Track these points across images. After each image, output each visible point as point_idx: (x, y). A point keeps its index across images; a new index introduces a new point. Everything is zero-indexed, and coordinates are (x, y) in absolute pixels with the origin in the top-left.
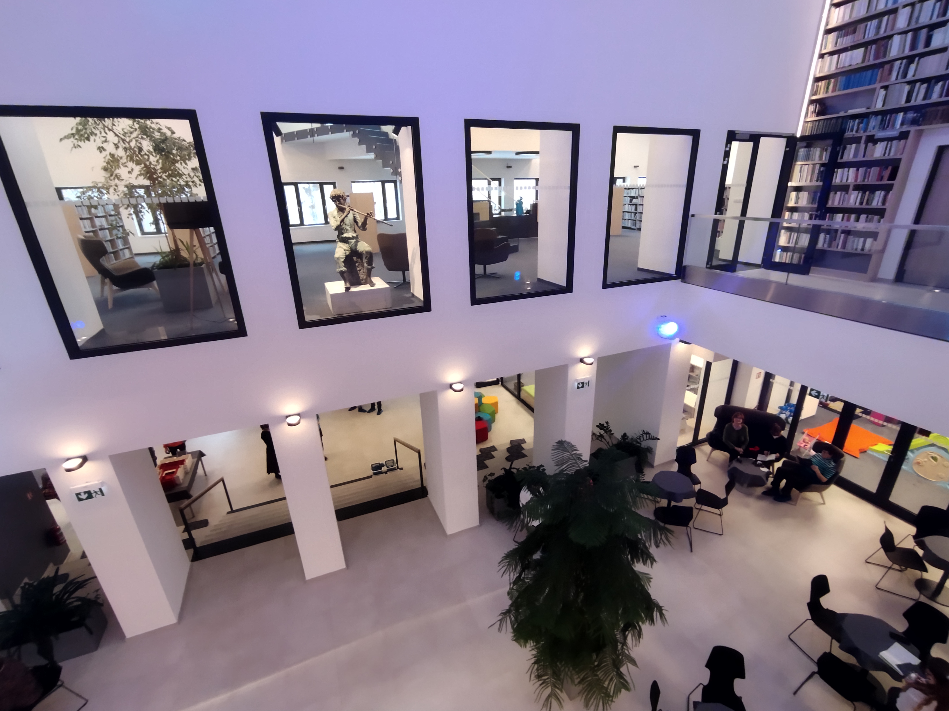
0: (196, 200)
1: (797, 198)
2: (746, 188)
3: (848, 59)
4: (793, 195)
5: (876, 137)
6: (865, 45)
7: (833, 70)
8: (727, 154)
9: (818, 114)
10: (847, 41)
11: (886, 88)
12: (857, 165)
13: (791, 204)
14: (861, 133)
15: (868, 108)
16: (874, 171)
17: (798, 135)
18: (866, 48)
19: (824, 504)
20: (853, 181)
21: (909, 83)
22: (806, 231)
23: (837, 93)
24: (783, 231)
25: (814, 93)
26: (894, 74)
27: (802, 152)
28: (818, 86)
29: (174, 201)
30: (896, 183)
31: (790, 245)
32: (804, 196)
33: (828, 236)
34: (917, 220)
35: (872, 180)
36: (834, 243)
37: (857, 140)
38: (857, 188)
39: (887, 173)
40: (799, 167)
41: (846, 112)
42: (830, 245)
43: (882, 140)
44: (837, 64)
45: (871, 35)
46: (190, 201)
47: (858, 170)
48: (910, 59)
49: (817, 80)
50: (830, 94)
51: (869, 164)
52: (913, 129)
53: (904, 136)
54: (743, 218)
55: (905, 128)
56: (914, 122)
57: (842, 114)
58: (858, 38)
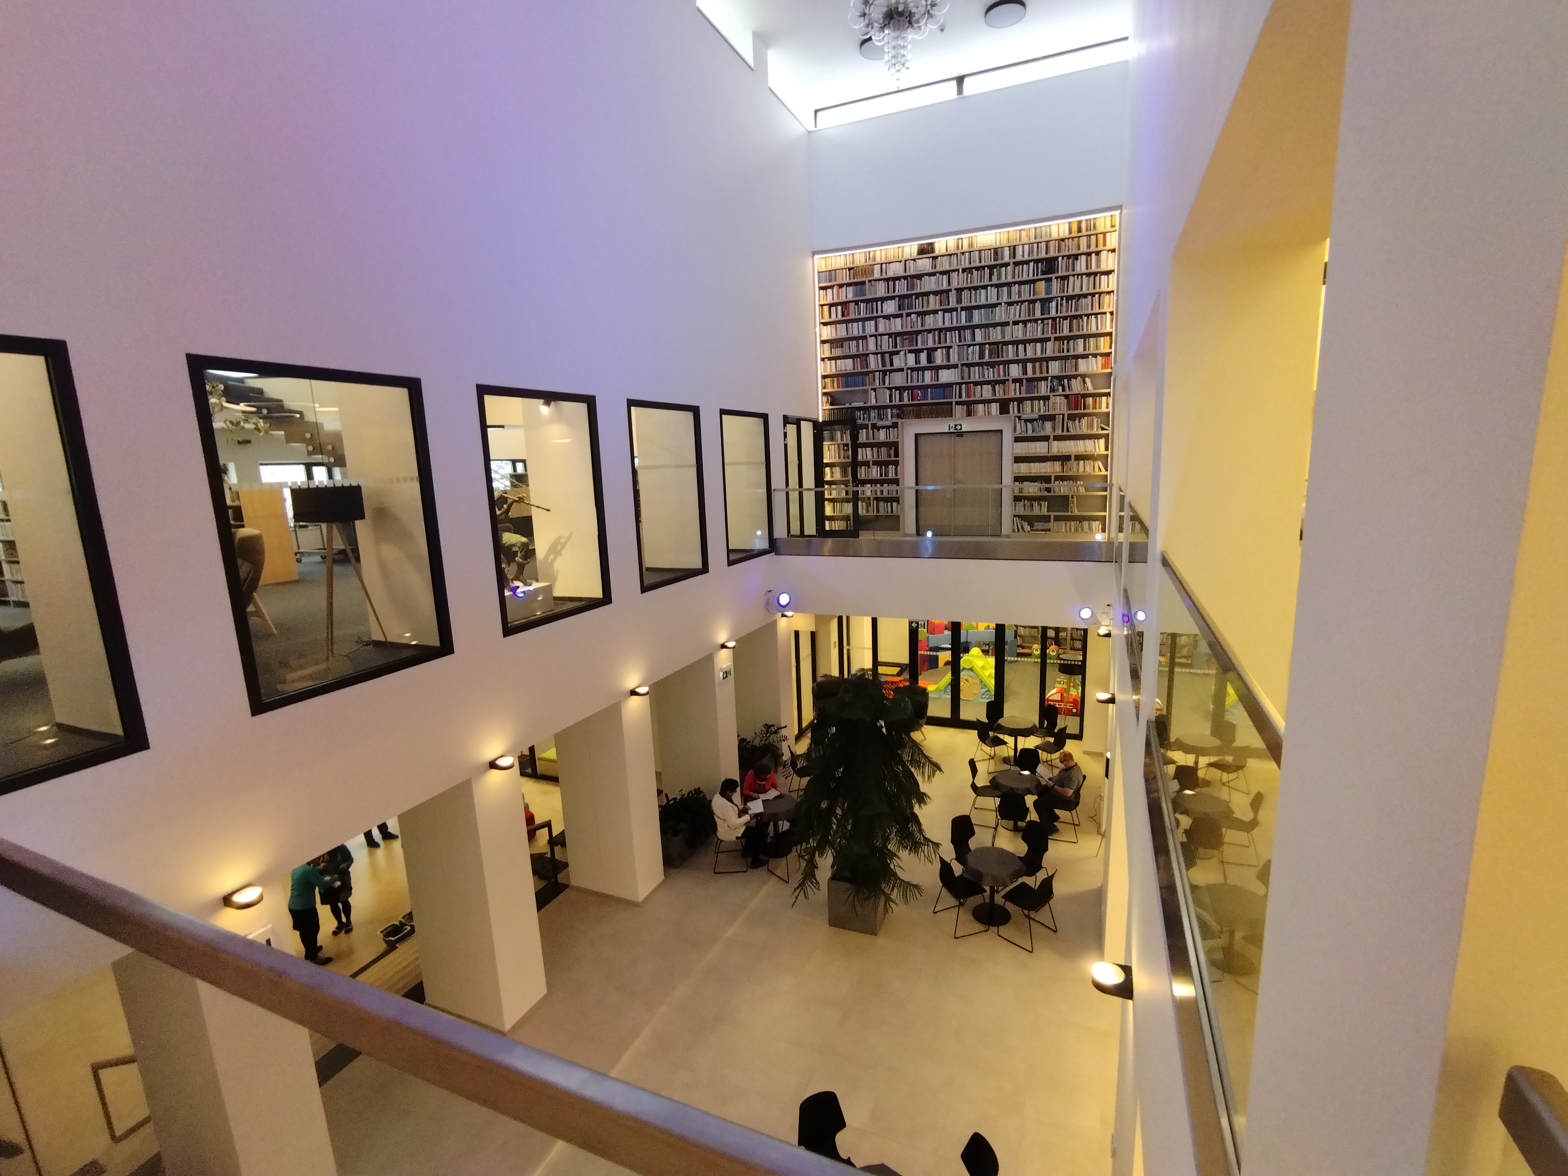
0: (351, 485)
1: (832, 473)
2: (798, 464)
3: (843, 365)
4: (828, 470)
5: (877, 425)
6: (852, 357)
7: (834, 372)
8: (785, 434)
9: (831, 404)
10: (838, 352)
11: (874, 390)
12: (871, 445)
13: (828, 478)
14: (866, 422)
15: (865, 403)
16: (884, 450)
17: (821, 420)
18: (854, 360)
19: (925, 739)
20: (871, 458)
21: (888, 388)
22: (847, 501)
23: (841, 389)
24: (826, 503)
25: (824, 388)
26: (877, 381)
27: (826, 434)
28: (825, 382)
29: (334, 484)
30: (900, 458)
31: (835, 514)
32: (837, 471)
33: (864, 503)
34: (917, 484)
35: (884, 457)
36: (871, 509)
37: (865, 427)
38: (875, 463)
39: (892, 452)
40: (827, 446)
41: (850, 404)
42: (868, 511)
43: (883, 427)
44: (836, 367)
45: (854, 351)
46: (336, 485)
47: (872, 449)
48: (884, 373)
49: (824, 377)
50: (836, 389)
51: (879, 445)
52: (900, 421)
53: (895, 425)
54: (800, 490)
55: (895, 420)
56: (899, 416)
57: (847, 405)
58: (844, 351)
